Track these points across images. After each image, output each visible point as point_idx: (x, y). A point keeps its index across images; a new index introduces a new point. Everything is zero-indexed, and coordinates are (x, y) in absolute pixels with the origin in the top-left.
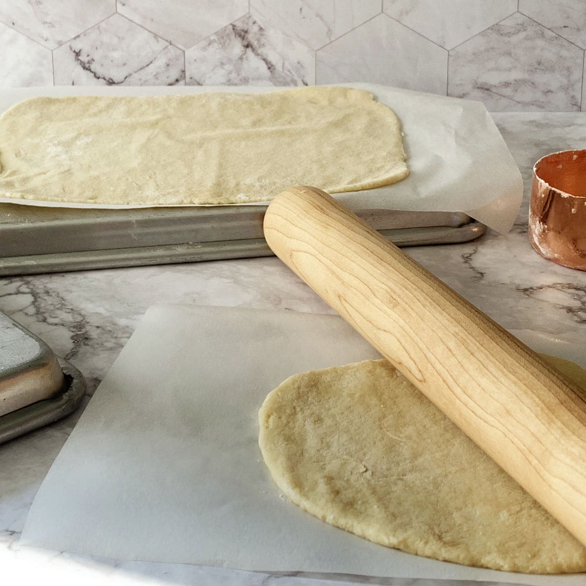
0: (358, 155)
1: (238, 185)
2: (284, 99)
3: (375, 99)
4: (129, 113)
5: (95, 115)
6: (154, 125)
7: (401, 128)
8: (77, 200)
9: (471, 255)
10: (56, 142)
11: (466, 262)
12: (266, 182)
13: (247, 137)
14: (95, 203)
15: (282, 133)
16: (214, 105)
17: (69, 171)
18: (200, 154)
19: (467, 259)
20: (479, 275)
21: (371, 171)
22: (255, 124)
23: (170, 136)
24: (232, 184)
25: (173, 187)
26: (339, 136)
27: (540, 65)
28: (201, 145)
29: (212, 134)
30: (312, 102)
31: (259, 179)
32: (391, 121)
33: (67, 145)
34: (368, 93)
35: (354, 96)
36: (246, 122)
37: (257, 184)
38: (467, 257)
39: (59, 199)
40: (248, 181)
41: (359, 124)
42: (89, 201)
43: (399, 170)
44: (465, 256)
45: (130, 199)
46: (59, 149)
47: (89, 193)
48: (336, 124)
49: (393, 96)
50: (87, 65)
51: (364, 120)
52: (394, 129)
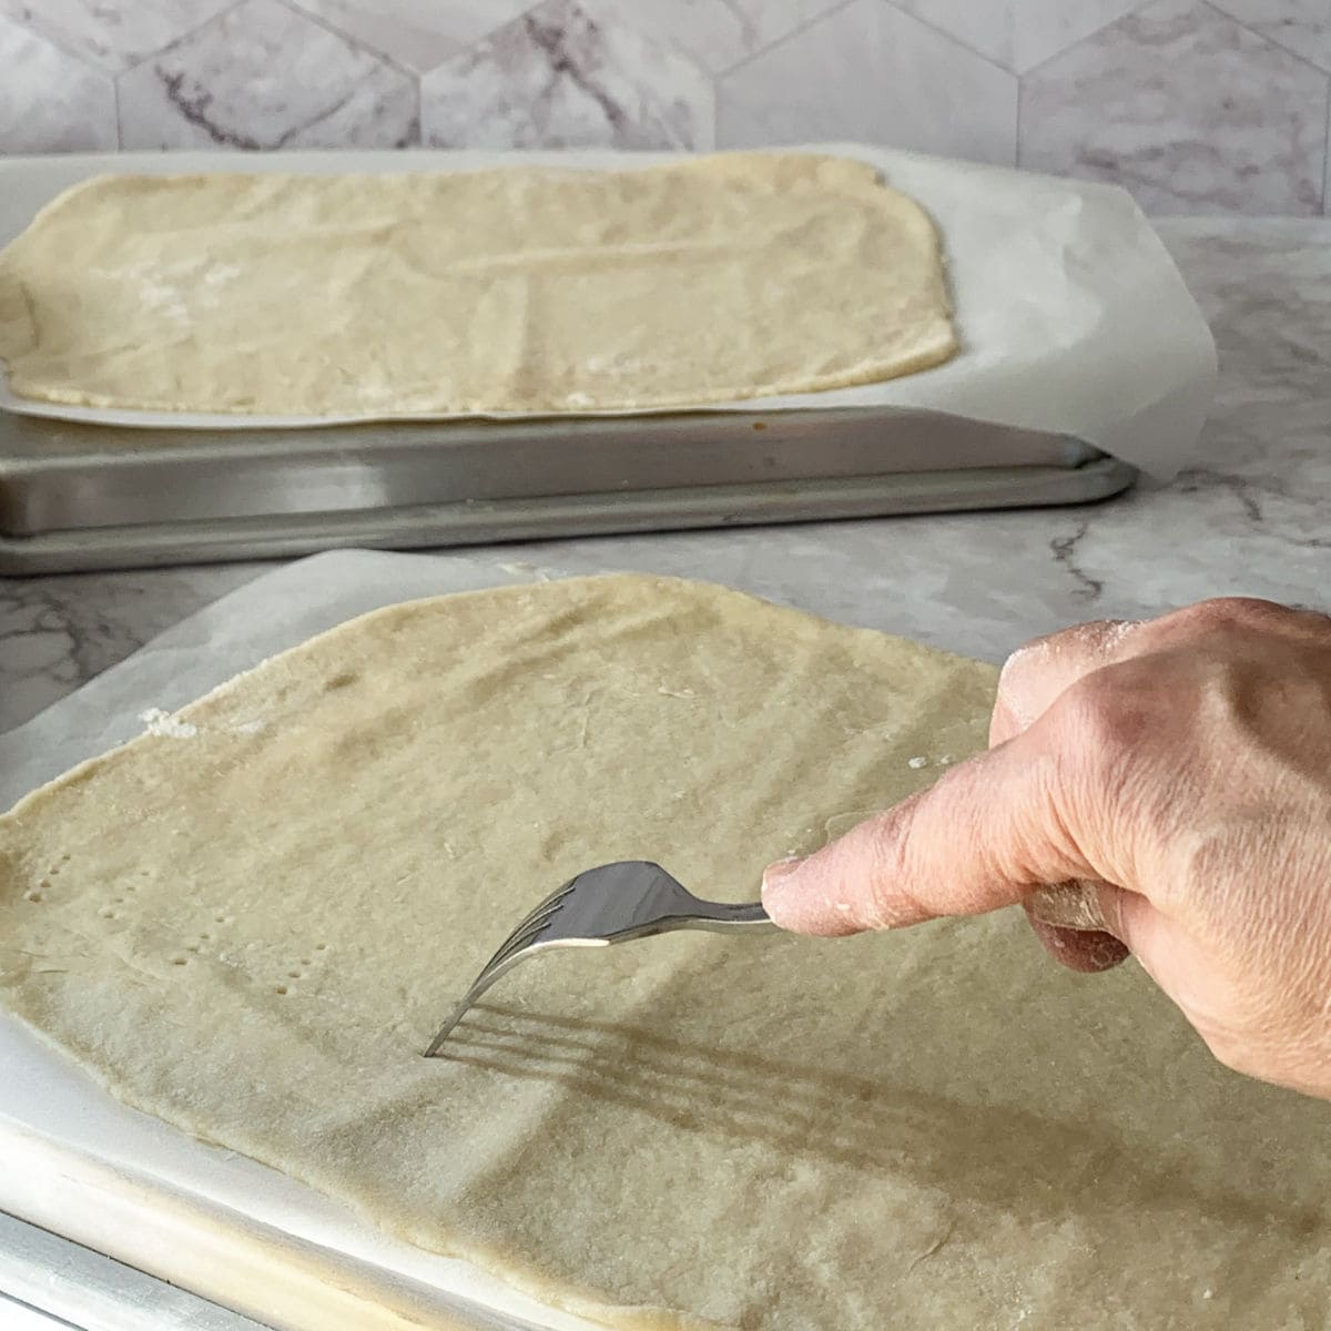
0: (844, 306)
1: (570, 372)
2: (675, 181)
3: (881, 180)
4: (324, 214)
5: (247, 217)
6: (381, 237)
7: (940, 246)
8: (208, 407)
9: (1071, 541)
10: (158, 277)
11: (1061, 557)
12: (634, 366)
13: (591, 266)
14: (249, 413)
15: (671, 258)
16: (515, 194)
17: (190, 343)
18: (485, 304)
19: (1063, 550)
20: (1089, 588)
21: (871, 343)
22: (608, 237)
23: (416, 263)
24: (557, 368)
25: (424, 378)
26: (800, 266)
27: (1229, 110)
28: (486, 285)
29: (512, 259)
30: (739, 187)
31: (620, 360)
32: (918, 229)
33: (187, 284)
34: (864, 166)
35: (832, 176)
36: (589, 231)
37: (614, 371)
38: (1064, 547)
39: (169, 406)
40: (594, 364)
41: (847, 238)
42: (234, 409)
43: (936, 339)
44: (1059, 544)
45: (328, 404)
46: (169, 291)
47: (233, 393)
48: (792, 239)
49: (922, 175)
50: (196, 111)
51: (856, 229)
52: (925, 247)
